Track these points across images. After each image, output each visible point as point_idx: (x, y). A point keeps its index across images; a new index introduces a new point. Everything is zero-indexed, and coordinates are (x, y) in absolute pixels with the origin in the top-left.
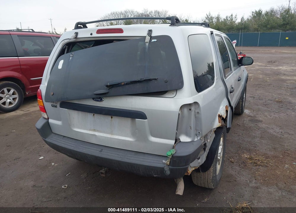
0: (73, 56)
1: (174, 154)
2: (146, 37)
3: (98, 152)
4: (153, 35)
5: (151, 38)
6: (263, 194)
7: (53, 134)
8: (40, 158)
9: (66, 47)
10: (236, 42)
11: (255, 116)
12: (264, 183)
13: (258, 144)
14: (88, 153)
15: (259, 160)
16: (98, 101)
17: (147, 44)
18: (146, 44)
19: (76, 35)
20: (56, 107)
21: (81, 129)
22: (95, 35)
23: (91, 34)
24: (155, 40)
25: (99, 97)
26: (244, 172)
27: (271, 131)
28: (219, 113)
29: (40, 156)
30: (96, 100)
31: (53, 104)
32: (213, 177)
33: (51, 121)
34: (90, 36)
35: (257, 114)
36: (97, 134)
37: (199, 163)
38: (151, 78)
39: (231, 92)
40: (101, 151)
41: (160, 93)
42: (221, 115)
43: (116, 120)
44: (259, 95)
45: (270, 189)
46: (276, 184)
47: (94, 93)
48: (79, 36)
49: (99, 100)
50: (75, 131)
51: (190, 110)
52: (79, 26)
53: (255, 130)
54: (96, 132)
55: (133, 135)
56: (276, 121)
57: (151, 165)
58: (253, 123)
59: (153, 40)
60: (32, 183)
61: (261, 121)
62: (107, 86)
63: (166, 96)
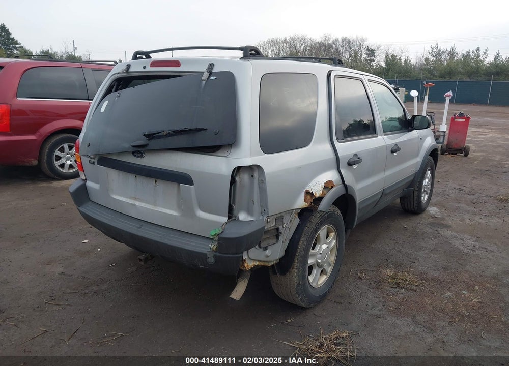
0: (119, 96)
1: (220, 234)
2: (204, 72)
3: (136, 228)
4: (215, 70)
5: (211, 74)
6: (383, 325)
7: (90, 203)
8: (84, 242)
9: (115, 84)
10: (451, 94)
11: (443, 219)
12: (394, 311)
13: (420, 258)
14: (122, 229)
15: (406, 280)
16: (138, 157)
17: (204, 82)
18: (202, 83)
19: (127, 68)
20: (93, 163)
21: (120, 196)
22: (149, 69)
23: (144, 67)
24: (214, 78)
25: (139, 151)
26: (372, 293)
27: (457, 243)
28: (307, 188)
29: (85, 239)
30: (135, 156)
31: (90, 159)
32: (297, 286)
33: (89, 183)
34: (143, 70)
35: (449, 216)
36: (137, 203)
37: (268, 256)
38: (199, 127)
39: (350, 164)
40: (140, 228)
41: (211, 150)
42: (311, 192)
43: (162, 186)
44: (474, 187)
45: (398, 321)
46: (414, 316)
47: (132, 145)
48: (131, 70)
49: (140, 155)
50: (113, 198)
51: (252, 176)
52: (138, 56)
53: (429, 238)
54: (137, 201)
55: (179, 207)
56: (476, 228)
57: (195, 250)
58: (433, 228)
59: (212, 78)
60: (61, 270)
61: (448, 227)
62: (144, 135)
63: (219, 155)
